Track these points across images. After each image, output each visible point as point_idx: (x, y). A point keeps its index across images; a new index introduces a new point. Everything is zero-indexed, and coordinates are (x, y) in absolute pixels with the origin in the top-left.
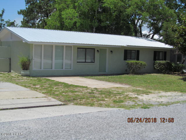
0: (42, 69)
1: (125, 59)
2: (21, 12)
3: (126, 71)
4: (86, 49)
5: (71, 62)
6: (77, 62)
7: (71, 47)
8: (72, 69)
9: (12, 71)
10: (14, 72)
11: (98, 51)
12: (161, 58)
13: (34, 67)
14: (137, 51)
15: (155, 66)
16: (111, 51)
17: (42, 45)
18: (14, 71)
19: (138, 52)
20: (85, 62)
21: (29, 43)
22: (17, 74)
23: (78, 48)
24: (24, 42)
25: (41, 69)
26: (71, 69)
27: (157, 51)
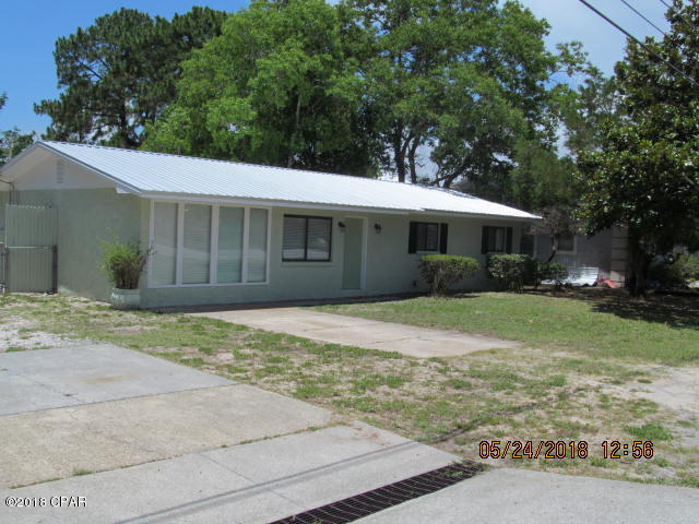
0: (179, 284)
1: (412, 249)
2: (44, 108)
3: (415, 284)
4: (307, 218)
5: (266, 256)
6: (284, 260)
7: (267, 211)
8: (267, 282)
9: (61, 289)
10: (69, 292)
11: (341, 225)
12: (498, 246)
13: (154, 278)
14: (442, 224)
15: (491, 270)
16: (377, 227)
17: (177, 205)
18: (71, 288)
19: (445, 227)
20: (305, 259)
21: (143, 196)
22: (83, 299)
23: (285, 216)
24: (119, 191)
25: (174, 283)
26: (264, 281)
27: (492, 227)
